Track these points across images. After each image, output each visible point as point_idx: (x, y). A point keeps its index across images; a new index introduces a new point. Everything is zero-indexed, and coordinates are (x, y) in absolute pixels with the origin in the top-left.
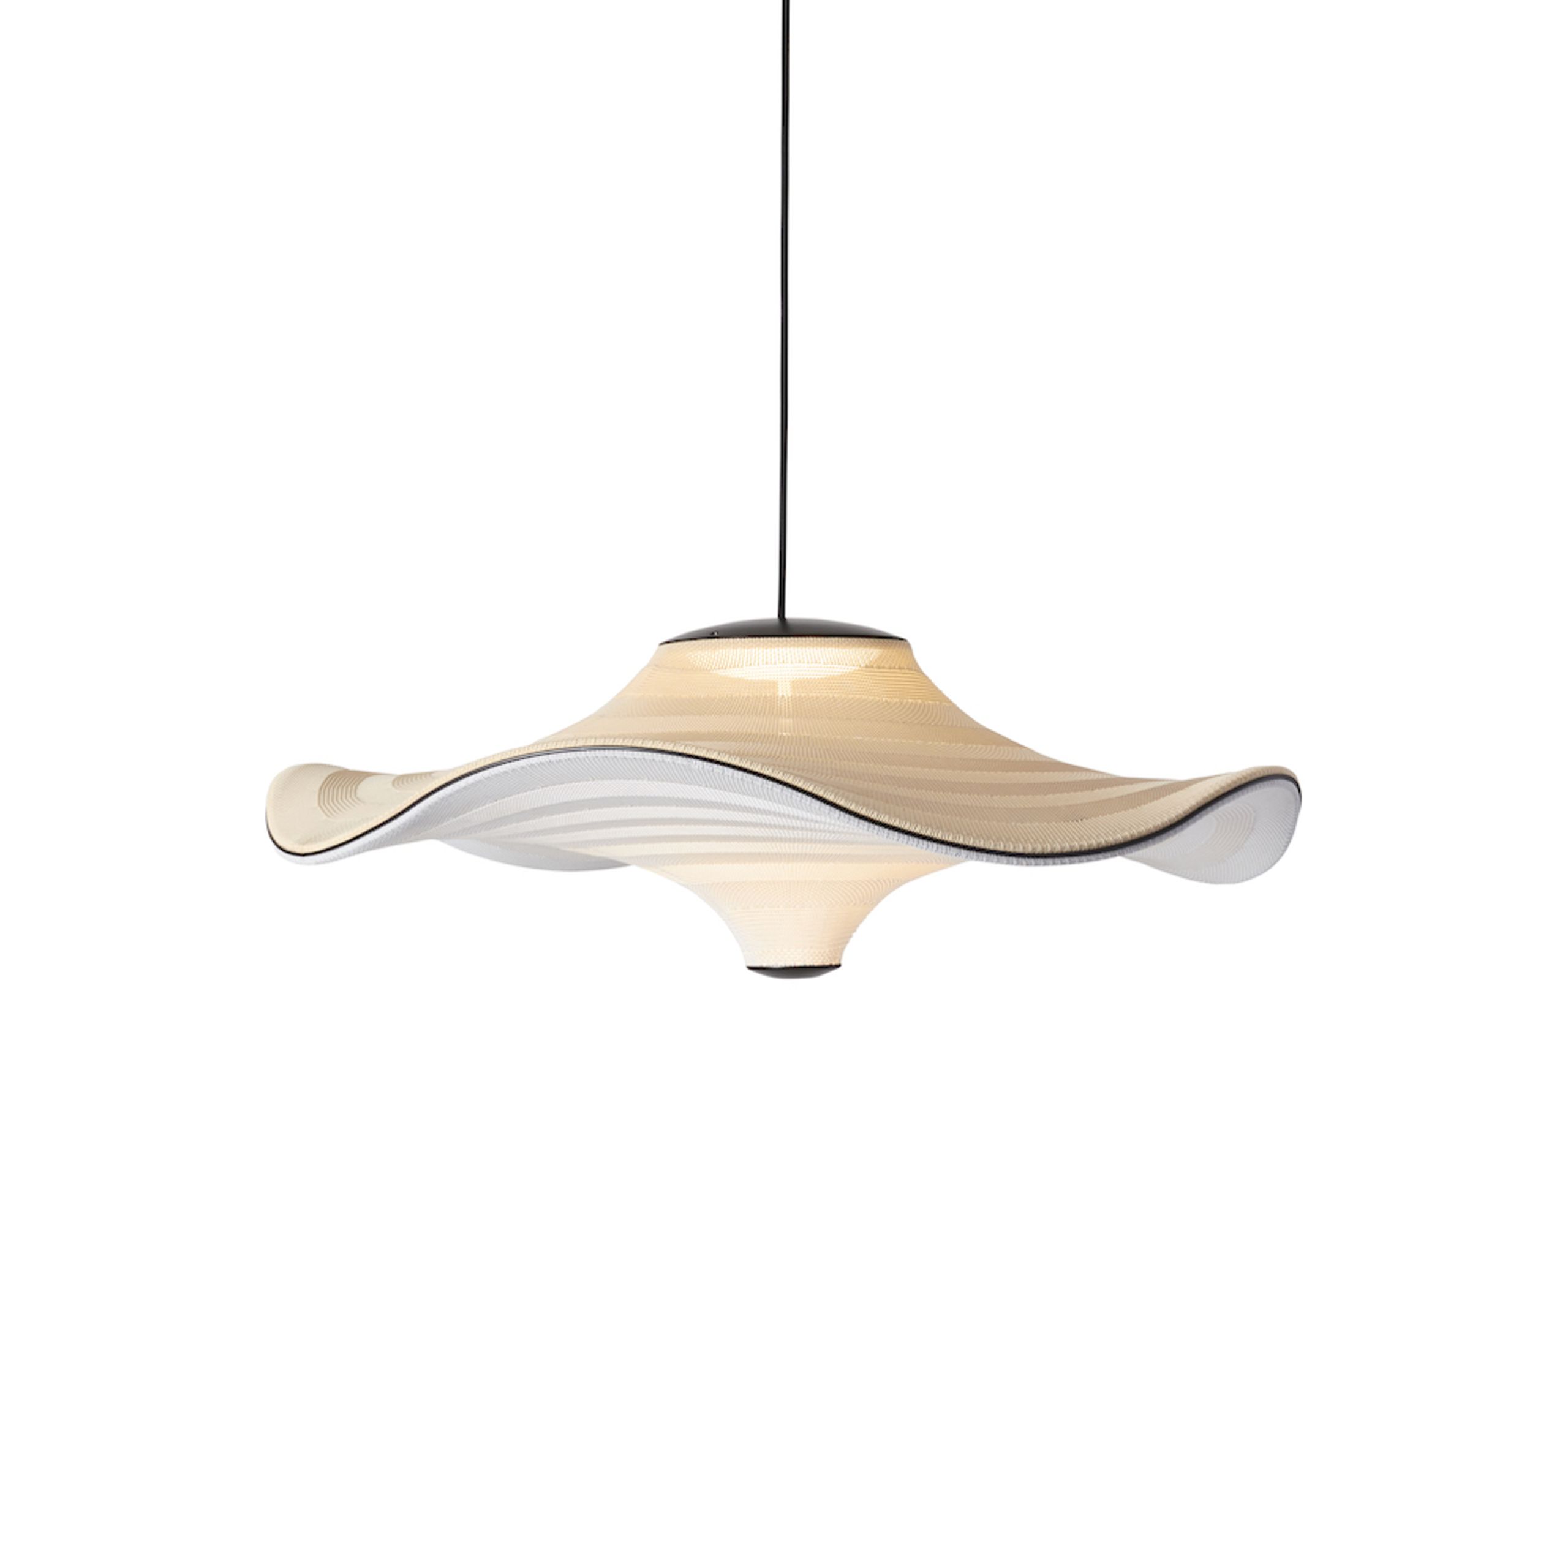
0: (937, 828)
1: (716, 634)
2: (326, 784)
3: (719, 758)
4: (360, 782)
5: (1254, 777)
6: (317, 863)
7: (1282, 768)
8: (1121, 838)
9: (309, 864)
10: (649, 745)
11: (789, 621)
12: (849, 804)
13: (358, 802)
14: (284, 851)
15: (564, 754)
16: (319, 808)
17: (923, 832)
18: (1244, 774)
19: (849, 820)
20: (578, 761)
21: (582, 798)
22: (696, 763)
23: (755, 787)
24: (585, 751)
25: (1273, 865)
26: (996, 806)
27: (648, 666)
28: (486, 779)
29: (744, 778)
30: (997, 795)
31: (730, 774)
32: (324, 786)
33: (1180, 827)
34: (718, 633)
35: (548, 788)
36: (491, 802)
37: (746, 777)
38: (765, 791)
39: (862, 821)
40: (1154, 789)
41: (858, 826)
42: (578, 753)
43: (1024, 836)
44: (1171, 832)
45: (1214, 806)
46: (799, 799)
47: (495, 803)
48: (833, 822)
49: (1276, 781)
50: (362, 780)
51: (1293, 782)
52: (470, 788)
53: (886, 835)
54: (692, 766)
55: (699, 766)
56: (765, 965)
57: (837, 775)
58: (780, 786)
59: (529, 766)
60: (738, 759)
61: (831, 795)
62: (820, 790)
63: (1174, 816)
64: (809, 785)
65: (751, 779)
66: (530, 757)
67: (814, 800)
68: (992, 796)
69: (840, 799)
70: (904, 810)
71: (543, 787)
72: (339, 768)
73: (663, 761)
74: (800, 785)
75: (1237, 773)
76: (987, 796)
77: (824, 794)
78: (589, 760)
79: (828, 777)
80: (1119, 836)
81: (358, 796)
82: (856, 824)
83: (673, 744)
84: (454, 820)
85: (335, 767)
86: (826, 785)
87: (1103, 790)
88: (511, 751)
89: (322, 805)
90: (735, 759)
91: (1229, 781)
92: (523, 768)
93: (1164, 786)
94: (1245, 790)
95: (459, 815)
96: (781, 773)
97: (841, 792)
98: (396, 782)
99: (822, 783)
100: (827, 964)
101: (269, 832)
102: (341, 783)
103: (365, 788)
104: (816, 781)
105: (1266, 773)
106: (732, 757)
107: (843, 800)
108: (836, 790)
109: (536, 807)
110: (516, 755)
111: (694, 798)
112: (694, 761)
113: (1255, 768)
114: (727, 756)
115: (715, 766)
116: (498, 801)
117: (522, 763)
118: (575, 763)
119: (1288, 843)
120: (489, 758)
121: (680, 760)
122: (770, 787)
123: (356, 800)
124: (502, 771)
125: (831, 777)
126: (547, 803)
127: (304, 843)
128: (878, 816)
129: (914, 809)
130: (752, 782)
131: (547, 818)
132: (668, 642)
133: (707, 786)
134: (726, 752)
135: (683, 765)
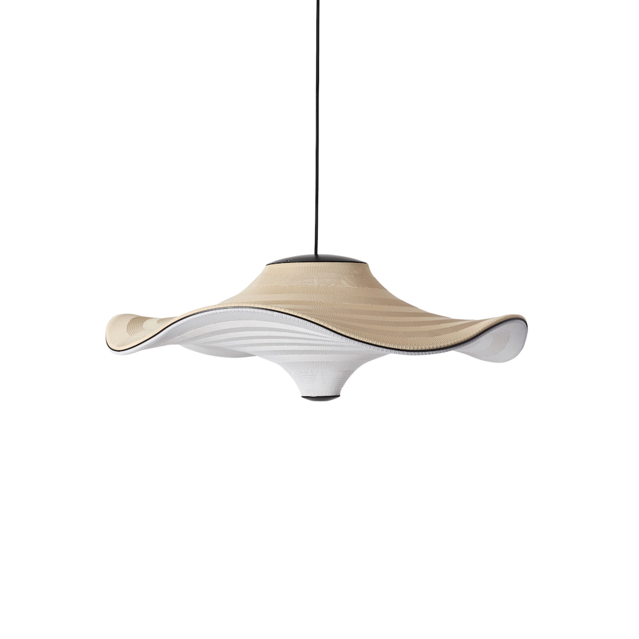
0: (374, 340)
1: (288, 261)
2: (130, 322)
3: (285, 312)
4: (145, 321)
5: (506, 319)
6: (124, 354)
7: (518, 315)
8: (450, 344)
9: (122, 355)
10: (257, 306)
11: (319, 256)
12: (338, 330)
13: (143, 329)
14: (112, 349)
15: (222, 310)
16: (127, 332)
17: (368, 342)
18: (502, 318)
19: (338, 336)
20: (228, 312)
21: (229, 328)
22: (275, 314)
23: (300, 323)
24: (231, 308)
25: (517, 355)
26: (399, 331)
27: (261, 274)
28: (191, 320)
29: (295, 319)
30: (400, 326)
31: (289, 318)
32: (129, 324)
33: (475, 339)
34: (289, 261)
35: (216, 324)
36: (194, 329)
37: (296, 319)
38: (304, 324)
39: (343, 337)
40: (465, 324)
41: (341, 339)
42: (228, 309)
43: (410, 343)
44: (471, 341)
45: (489, 331)
46: (317, 328)
47: (195, 330)
48: (332, 337)
49: (516, 321)
50: (146, 321)
51: (524, 321)
52: (184, 324)
53: (353, 342)
54: (274, 315)
55: (277, 315)
56: (308, 396)
57: (334, 318)
58: (310, 323)
59: (208, 315)
60: (293, 312)
61: (330, 326)
62: (326, 325)
63: (472, 335)
64: (321, 322)
65: (298, 320)
66: (208, 311)
67: (323, 328)
68: (398, 326)
69: (334, 328)
70: (361, 332)
71: (214, 323)
72: (137, 316)
73: (262, 312)
74: (317, 322)
75: (499, 317)
76: (396, 327)
77: (328, 326)
78: (232, 312)
79: (330, 319)
80: (449, 343)
81: (143, 327)
82: (341, 338)
83: (266, 306)
84: (179, 337)
85: (136, 315)
86: (329, 322)
87: (444, 324)
88: (201, 309)
89: (128, 331)
90: (291, 312)
91: (496, 321)
92: (206, 315)
93: (469, 323)
94: (502, 324)
95: (181, 335)
96: (310, 318)
97: (335, 325)
98: (159, 321)
99: (327, 321)
100: (335, 395)
101: (107, 342)
102: (137, 322)
103: (146, 324)
104: (325, 321)
105: (511, 317)
106: (290, 311)
107: (335, 328)
108: (333, 324)
109: (212, 331)
110: (203, 310)
111: (276, 328)
112: (275, 312)
113: (507, 315)
114: (288, 310)
115: (283, 314)
116: (197, 329)
117: (205, 313)
118: (227, 313)
119: (523, 346)
120: (192, 311)
121: (269, 312)
122: (305, 323)
123: (142, 329)
124: (197, 317)
125: (332, 319)
126: (216, 330)
127: (119, 346)
128: (349, 335)
129: (365, 332)
130: (298, 321)
131: (217, 336)
132: (269, 264)
133: (280, 323)
134: (288, 309)
135: (270, 314)
